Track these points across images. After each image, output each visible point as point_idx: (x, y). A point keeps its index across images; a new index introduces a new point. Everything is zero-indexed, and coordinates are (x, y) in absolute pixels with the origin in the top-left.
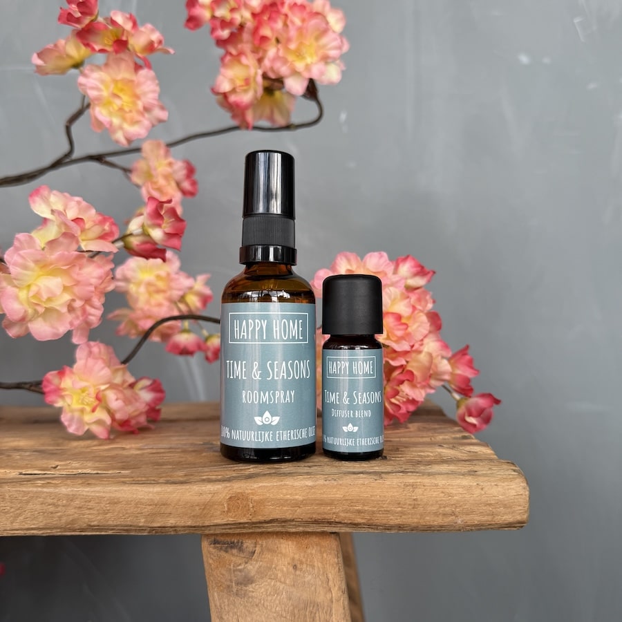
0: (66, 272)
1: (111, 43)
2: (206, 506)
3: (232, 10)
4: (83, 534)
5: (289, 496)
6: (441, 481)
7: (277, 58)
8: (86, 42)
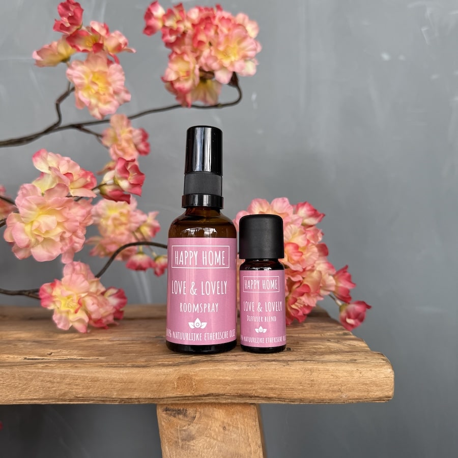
0: (60, 212)
1: (91, 45)
2: (161, 384)
3: (178, 22)
4: (72, 403)
5: (221, 377)
6: (331, 367)
7: (210, 56)
8: (73, 44)
